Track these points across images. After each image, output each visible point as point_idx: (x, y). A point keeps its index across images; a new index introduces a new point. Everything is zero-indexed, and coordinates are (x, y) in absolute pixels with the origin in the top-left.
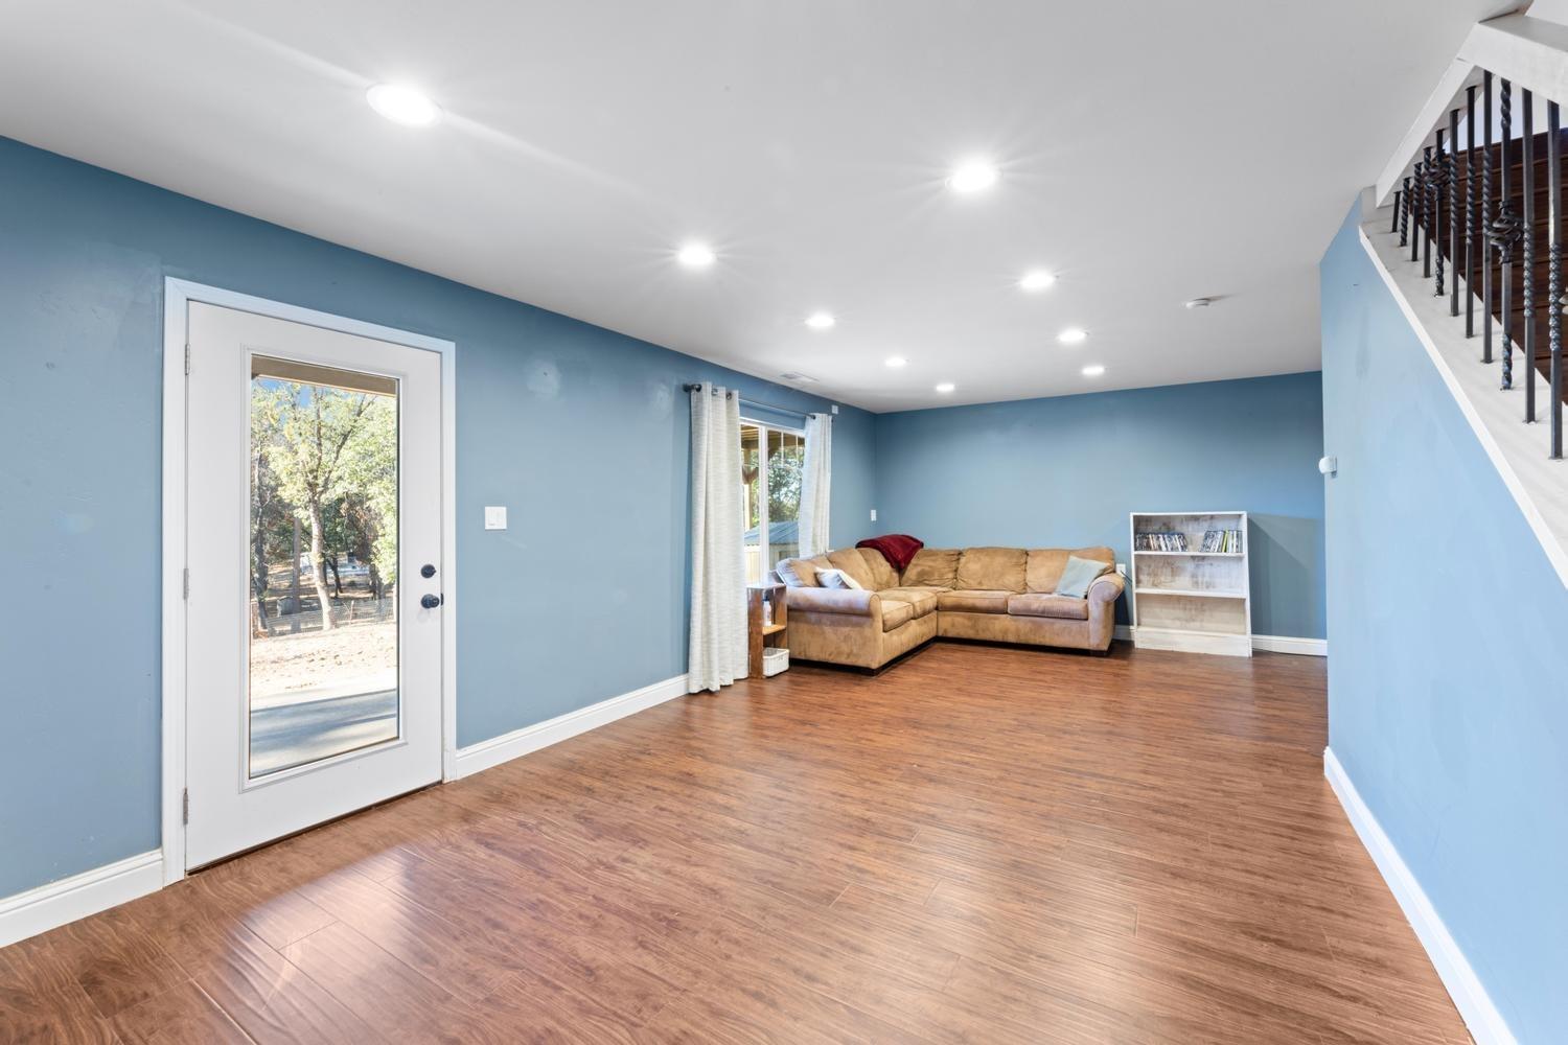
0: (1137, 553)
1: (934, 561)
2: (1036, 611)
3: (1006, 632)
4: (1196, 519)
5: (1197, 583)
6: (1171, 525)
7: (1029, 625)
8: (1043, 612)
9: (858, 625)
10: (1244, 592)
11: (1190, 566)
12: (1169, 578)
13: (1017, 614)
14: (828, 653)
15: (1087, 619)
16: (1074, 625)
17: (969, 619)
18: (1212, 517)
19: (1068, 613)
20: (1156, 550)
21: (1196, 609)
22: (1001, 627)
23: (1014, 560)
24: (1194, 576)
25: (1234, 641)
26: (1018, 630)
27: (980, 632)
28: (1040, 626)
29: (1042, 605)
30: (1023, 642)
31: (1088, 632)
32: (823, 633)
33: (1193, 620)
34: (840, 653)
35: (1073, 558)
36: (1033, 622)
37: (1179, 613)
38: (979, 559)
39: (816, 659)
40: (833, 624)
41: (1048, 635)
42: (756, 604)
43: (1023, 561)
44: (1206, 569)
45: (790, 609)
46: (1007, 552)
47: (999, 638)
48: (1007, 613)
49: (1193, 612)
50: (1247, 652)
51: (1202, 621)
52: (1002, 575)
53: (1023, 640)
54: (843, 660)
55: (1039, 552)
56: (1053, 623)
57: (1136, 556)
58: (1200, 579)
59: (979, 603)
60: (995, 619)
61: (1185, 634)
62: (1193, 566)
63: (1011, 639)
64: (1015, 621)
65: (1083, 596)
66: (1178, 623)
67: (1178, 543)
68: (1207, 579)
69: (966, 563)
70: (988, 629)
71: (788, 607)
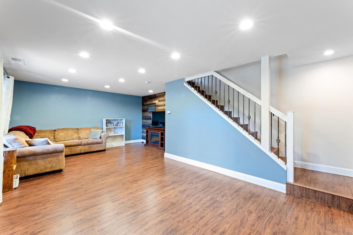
0: (106, 127)
1: (45, 134)
2: (90, 143)
3: (81, 150)
4: (115, 120)
5: (114, 133)
6: (110, 121)
7: (88, 147)
8: (92, 143)
9: (56, 156)
10: (124, 133)
11: (113, 130)
12: (110, 132)
13: (84, 145)
14: (39, 170)
15: (102, 143)
16: (99, 145)
17: (69, 149)
18: (117, 120)
19: (98, 142)
20: (108, 127)
21: (114, 138)
22: (79, 149)
23: (75, 131)
24: (114, 131)
25: (122, 143)
26: (85, 149)
27: (73, 152)
28: (91, 147)
29: (92, 141)
30: (86, 152)
31: (102, 146)
32: (37, 163)
33: (114, 140)
34: (46, 168)
35: (92, 130)
36: (89, 146)
37: (111, 139)
38: (63, 132)
39: (32, 174)
40: (43, 158)
41: (93, 149)
42: (9, 158)
43: (77, 131)
44: (116, 130)
45: (18, 157)
46: (73, 129)
47: (79, 152)
48: (81, 145)
49: (114, 139)
50: (124, 145)
51: (115, 140)
52: (72, 136)
53: (86, 151)
54: (48, 170)
55: (82, 129)
56: (94, 146)
57: (106, 128)
58: (115, 132)
59: (72, 144)
60: (78, 147)
61: (115, 143)
62: (114, 129)
63: (83, 152)
64: (84, 147)
65: (99, 138)
66: (111, 141)
67: (113, 125)
68: (116, 132)
69: (58, 133)
70: (75, 151)
71: (17, 156)
